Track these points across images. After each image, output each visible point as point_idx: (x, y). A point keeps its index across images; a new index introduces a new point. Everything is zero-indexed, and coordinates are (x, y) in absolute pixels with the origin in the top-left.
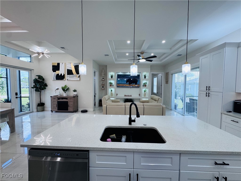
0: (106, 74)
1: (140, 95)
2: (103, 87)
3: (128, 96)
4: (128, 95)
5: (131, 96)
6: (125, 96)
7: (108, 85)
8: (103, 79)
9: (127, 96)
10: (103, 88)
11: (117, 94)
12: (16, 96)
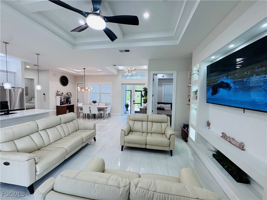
2: (189, 101)
3: (231, 141)
5: (242, 147)
9: (227, 138)
11: (208, 122)
12: (134, 103)
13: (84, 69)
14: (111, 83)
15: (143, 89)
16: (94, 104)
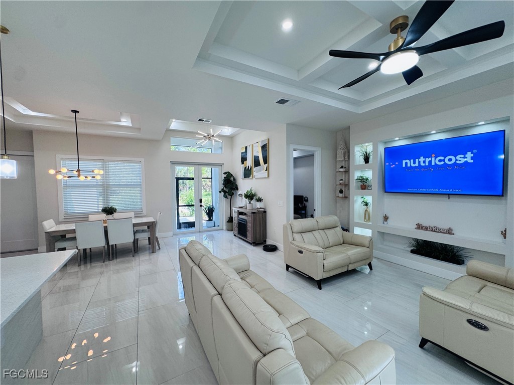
0: (347, 154)
1: (504, 234)
2: (341, 192)
3: (434, 230)
4: (432, 226)
5: (449, 232)
6: (419, 227)
7: (354, 185)
8: (342, 167)
9: (426, 229)
10: (341, 195)
11: (386, 216)
12: (200, 204)
13: (75, 112)
14: (143, 160)
15: (225, 173)
16: (110, 217)
